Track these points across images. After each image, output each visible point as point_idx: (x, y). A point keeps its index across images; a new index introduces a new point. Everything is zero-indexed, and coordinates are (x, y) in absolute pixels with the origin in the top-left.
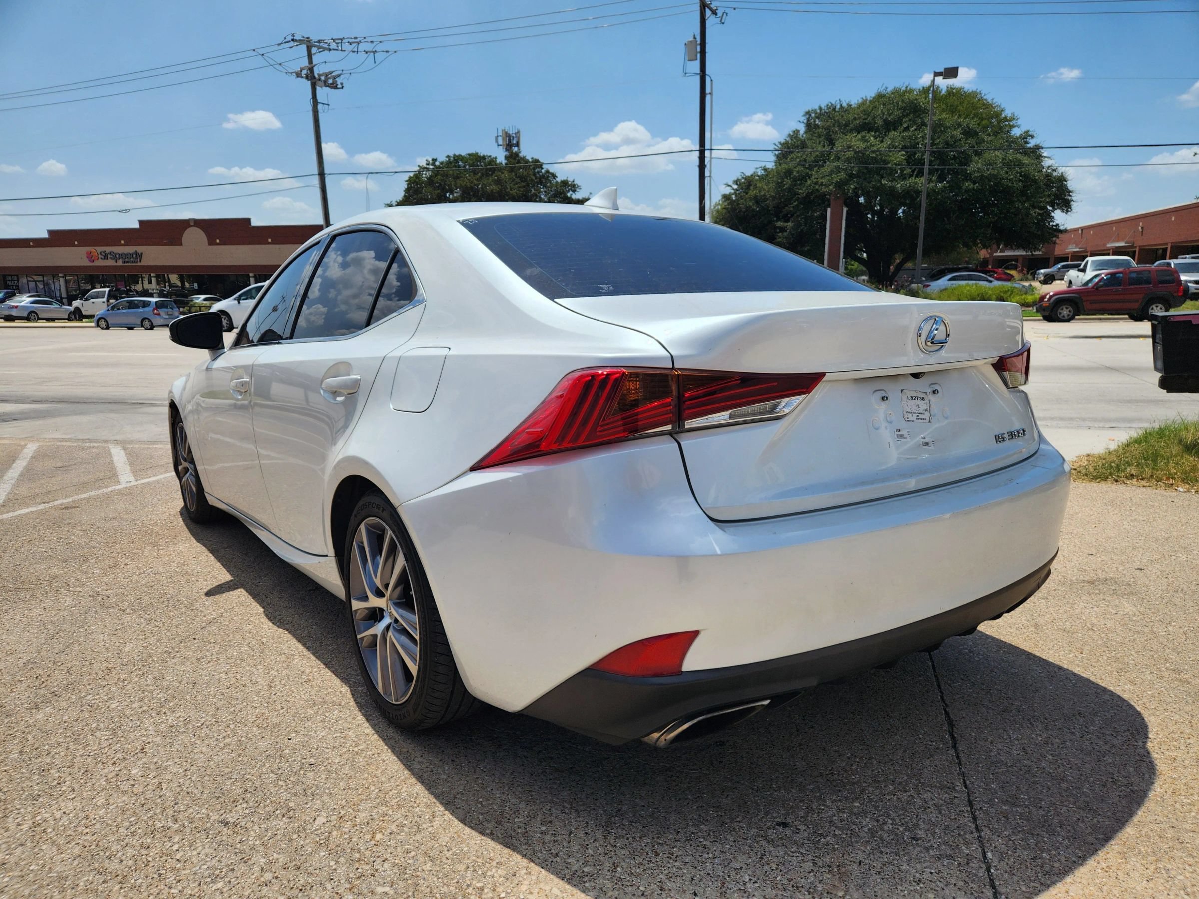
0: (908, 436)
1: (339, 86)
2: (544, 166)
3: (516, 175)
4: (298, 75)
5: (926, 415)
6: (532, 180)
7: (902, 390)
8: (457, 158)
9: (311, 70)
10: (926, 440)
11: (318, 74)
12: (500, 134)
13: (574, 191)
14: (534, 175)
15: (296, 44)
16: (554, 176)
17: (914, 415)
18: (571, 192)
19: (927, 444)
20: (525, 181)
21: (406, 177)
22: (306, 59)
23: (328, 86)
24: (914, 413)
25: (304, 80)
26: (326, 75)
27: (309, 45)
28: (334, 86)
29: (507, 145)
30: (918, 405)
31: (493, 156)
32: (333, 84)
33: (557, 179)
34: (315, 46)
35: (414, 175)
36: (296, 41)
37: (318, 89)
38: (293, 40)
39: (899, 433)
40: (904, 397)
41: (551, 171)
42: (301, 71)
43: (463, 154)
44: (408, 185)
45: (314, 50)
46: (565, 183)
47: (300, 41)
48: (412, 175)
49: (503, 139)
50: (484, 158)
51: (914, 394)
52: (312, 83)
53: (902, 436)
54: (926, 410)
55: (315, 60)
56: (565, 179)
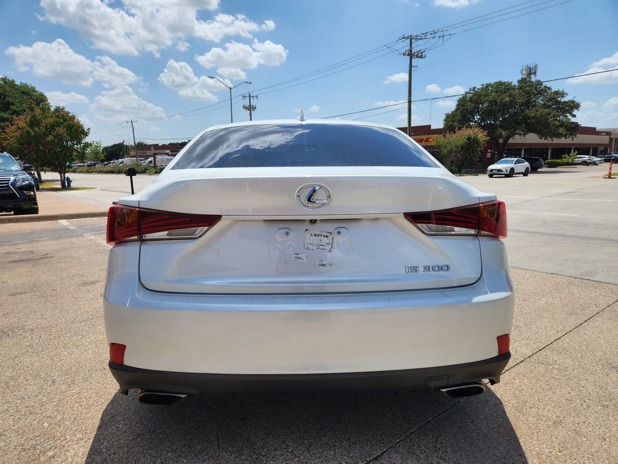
0: (305, 259)
1: (424, 56)
2: (544, 84)
3: (523, 91)
4: (404, 54)
5: (328, 247)
6: (534, 93)
7: (307, 230)
8: (488, 86)
9: (411, 51)
11: (413, 52)
12: (524, 68)
13: (563, 97)
14: (536, 89)
15: (405, 39)
16: (550, 89)
17: (315, 246)
18: (560, 98)
19: (323, 265)
20: (529, 93)
21: (457, 98)
22: (409, 46)
23: (418, 57)
24: (315, 244)
25: (407, 56)
26: (418, 52)
27: (411, 38)
28: (421, 57)
29: (528, 74)
30: (320, 240)
31: (510, 81)
32: (421, 56)
33: (552, 91)
34: (414, 39)
35: (462, 97)
36: (405, 38)
37: (413, 59)
38: (403, 38)
39: (297, 256)
40: (308, 234)
41: (548, 86)
42: (406, 52)
43: (492, 83)
44: (458, 102)
45: (413, 41)
46: (557, 93)
47: (407, 37)
48: (461, 97)
49: (526, 71)
50: (504, 83)
51: (318, 233)
52: (410, 57)
53: (299, 257)
54: (328, 244)
55: (413, 45)
56: (557, 90)
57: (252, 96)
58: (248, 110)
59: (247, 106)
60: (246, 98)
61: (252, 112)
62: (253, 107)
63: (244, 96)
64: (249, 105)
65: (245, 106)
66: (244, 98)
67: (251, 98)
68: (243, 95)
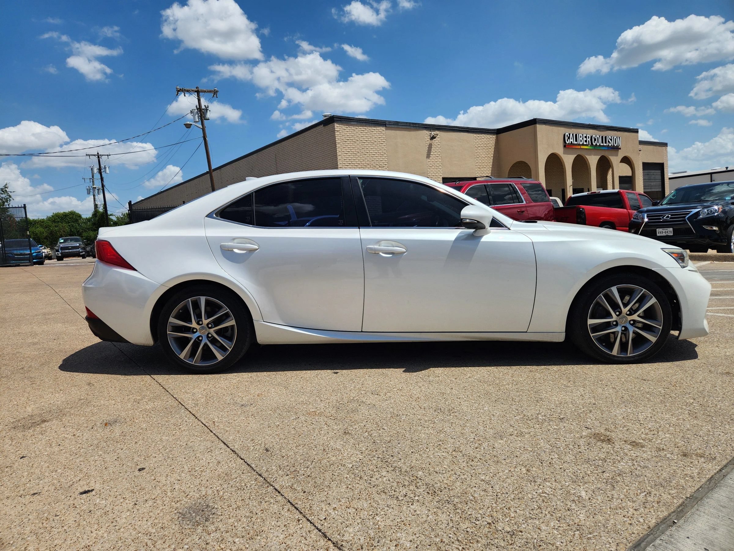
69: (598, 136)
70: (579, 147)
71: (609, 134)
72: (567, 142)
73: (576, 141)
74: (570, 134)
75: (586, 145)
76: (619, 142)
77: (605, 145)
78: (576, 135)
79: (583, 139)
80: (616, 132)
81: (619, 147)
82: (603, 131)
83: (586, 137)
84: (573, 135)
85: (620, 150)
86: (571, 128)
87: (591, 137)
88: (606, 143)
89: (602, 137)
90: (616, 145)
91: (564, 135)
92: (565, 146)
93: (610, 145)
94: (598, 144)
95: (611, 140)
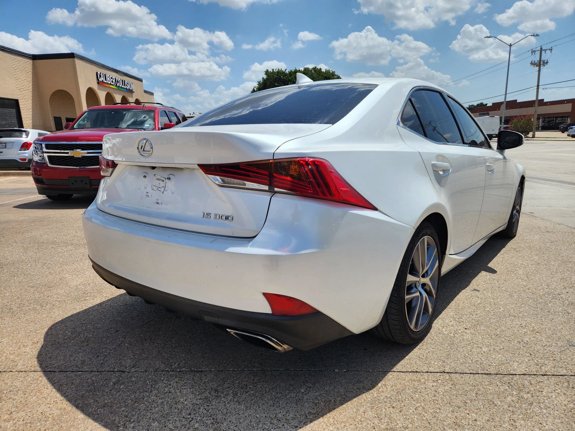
0: (150, 197)
5: (162, 189)
7: (155, 175)
10: (158, 201)
17: (156, 188)
19: (158, 203)
24: (157, 187)
30: (160, 183)
39: (147, 194)
40: (155, 178)
51: (159, 178)
53: (148, 196)
54: (163, 187)
57: (544, 50)
58: (537, 66)
59: (536, 62)
60: (536, 52)
61: (542, 67)
62: (544, 62)
63: (534, 51)
64: (539, 60)
65: (533, 62)
66: (533, 53)
67: (543, 52)
68: (532, 49)
69: (119, 79)
70: (108, 86)
71: (127, 79)
72: (100, 80)
73: (106, 80)
74: (101, 73)
75: (112, 85)
76: (133, 87)
77: (124, 87)
78: (105, 75)
79: (110, 79)
80: (129, 78)
81: (133, 91)
82: (122, 76)
83: (112, 78)
84: (103, 74)
85: (133, 93)
86: (101, 68)
87: (115, 79)
88: (125, 86)
89: (122, 80)
90: (131, 89)
91: (97, 73)
92: (98, 83)
93: (128, 88)
94: (120, 86)
95: (128, 84)
